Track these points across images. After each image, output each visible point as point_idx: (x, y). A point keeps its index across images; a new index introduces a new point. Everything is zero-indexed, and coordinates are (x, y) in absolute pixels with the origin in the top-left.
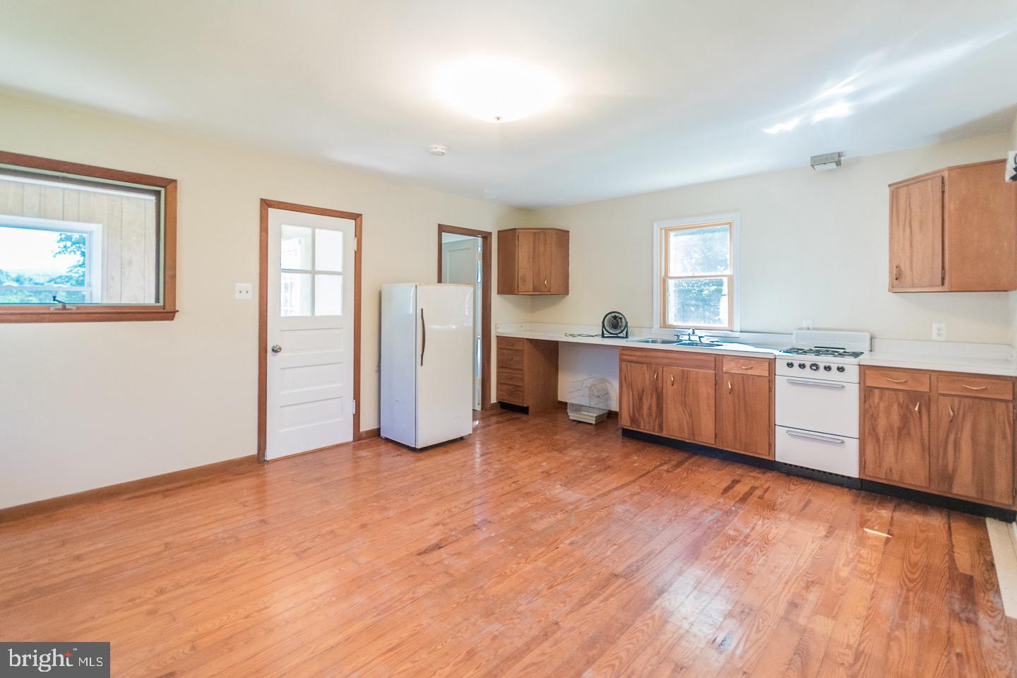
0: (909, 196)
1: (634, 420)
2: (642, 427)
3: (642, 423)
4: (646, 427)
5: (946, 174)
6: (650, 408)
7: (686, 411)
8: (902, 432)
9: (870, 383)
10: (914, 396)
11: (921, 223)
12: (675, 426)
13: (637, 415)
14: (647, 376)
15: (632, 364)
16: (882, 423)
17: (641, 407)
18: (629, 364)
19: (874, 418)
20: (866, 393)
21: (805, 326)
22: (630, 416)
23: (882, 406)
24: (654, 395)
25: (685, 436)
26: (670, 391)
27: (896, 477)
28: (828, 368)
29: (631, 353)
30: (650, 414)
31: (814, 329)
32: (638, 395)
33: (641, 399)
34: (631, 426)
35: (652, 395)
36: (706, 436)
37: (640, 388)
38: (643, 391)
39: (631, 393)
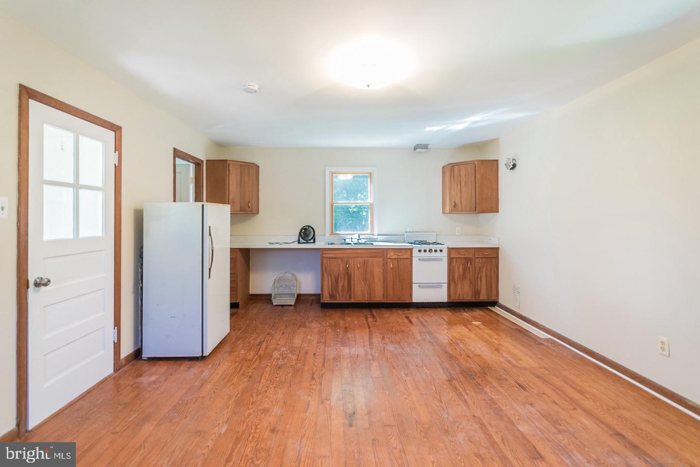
0: (459, 170)
1: (332, 296)
2: (338, 299)
3: (338, 296)
4: (341, 299)
5: (476, 163)
6: (343, 286)
7: (366, 285)
8: (463, 277)
9: (452, 256)
10: (468, 260)
11: (466, 184)
12: (360, 294)
13: (334, 292)
14: (341, 266)
15: (331, 259)
16: (456, 274)
17: (337, 286)
18: (328, 260)
19: (454, 272)
20: (450, 260)
21: (408, 231)
22: (329, 294)
23: (456, 266)
24: (346, 278)
25: (366, 300)
26: (357, 274)
27: (461, 298)
28: (436, 251)
29: (329, 252)
30: (343, 290)
31: (412, 232)
32: (335, 278)
33: (337, 282)
34: (331, 300)
35: (344, 279)
36: (379, 298)
37: (336, 274)
38: (339, 276)
39: (330, 277)
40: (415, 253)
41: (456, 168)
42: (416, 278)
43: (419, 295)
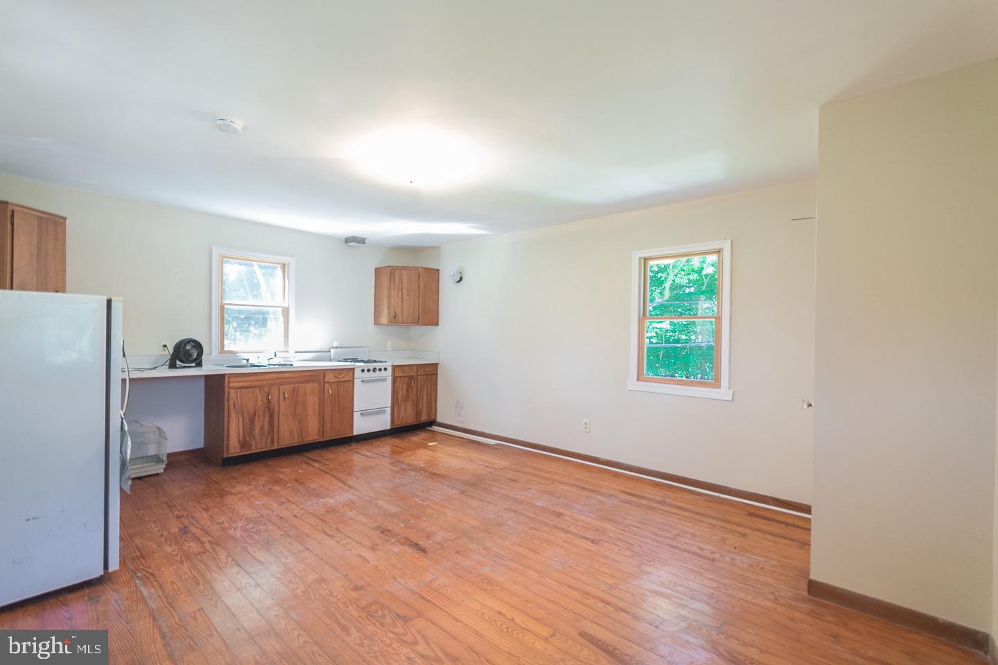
0: (401, 276)
1: (244, 444)
2: (254, 448)
3: (254, 442)
4: (258, 446)
5: (420, 270)
6: (262, 428)
7: (296, 421)
8: (406, 399)
9: (397, 375)
10: (411, 378)
11: (408, 292)
12: (287, 435)
13: (248, 438)
14: (260, 398)
15: (243, 390)
16: (400, 395)
17: (252, 429)
18: (239, 391)
19: (397, 393)
20: (394, 380)
21: (334, 346)
22: (240, 442)
23: (401, 386)
24: (267, 415)
25: (295, 441)
26: (284, 408)
27: (404, 422)
28: (380, 370)
29: (240, 379)
30: (262, 433)
31: (340, 348)
32: (250, 419)
33: (252, 421)
34: (241, 451)
35: (264, 415)
36: (313, 435)
37: (252, 411)
38: (255, 414)
39: (241, 419)
40: (358, 374)
41: (397, 273)
42: (358, 405)
43: (361, 426)
